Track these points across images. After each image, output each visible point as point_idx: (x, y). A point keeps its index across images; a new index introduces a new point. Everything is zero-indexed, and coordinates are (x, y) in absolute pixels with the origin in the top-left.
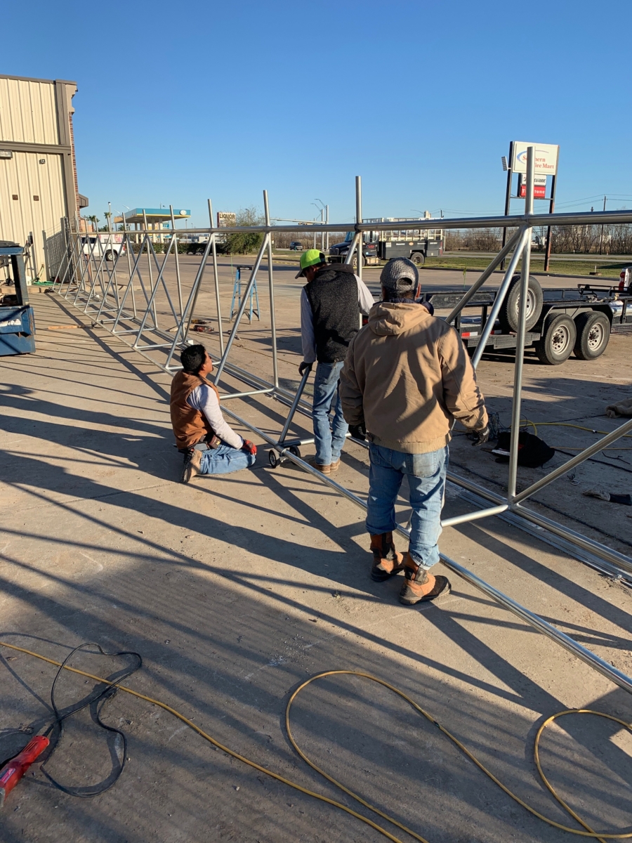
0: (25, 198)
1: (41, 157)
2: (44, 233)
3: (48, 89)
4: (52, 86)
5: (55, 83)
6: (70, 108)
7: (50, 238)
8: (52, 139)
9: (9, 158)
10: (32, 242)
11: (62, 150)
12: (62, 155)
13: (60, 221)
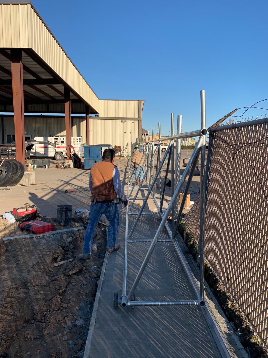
0: (128, 133)
1: (133, 121)
2: (131, 143)
3: (137, 102)
4: (138, 101)
5: (139, 101)
6: (142, 107)
7: (133, 144)
8: (136, 116)
9: (125, 122)
10: (128, 145)
11: (139, 119)
12: (138, 120)
13: (136, 139)
